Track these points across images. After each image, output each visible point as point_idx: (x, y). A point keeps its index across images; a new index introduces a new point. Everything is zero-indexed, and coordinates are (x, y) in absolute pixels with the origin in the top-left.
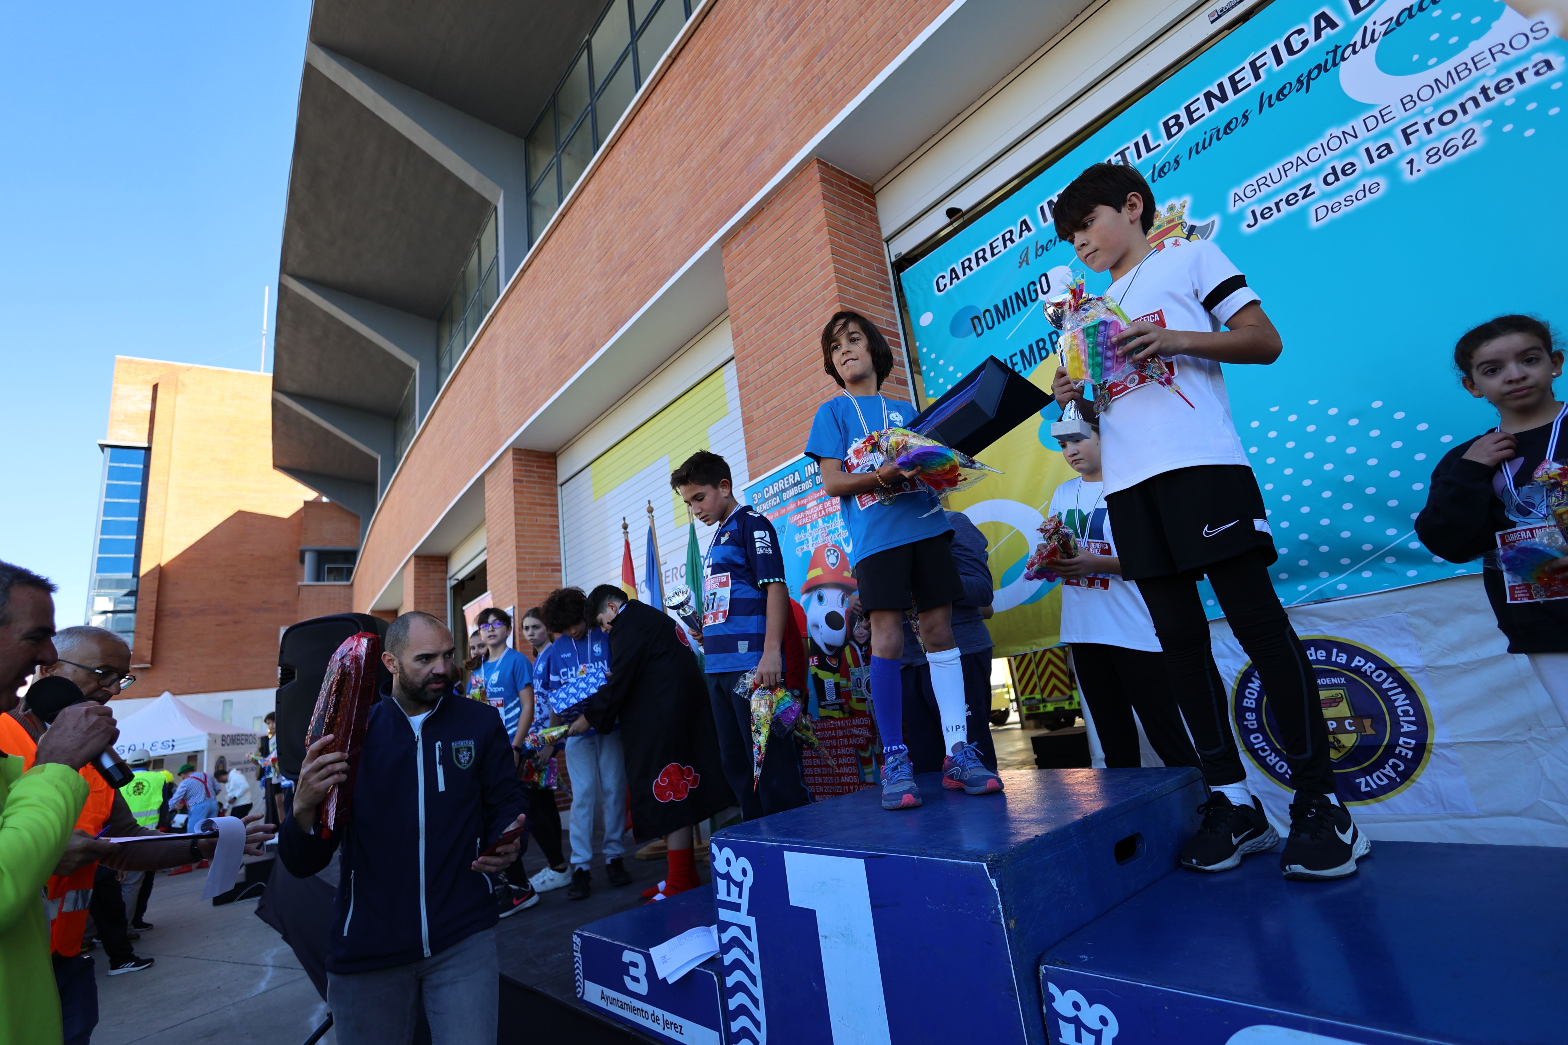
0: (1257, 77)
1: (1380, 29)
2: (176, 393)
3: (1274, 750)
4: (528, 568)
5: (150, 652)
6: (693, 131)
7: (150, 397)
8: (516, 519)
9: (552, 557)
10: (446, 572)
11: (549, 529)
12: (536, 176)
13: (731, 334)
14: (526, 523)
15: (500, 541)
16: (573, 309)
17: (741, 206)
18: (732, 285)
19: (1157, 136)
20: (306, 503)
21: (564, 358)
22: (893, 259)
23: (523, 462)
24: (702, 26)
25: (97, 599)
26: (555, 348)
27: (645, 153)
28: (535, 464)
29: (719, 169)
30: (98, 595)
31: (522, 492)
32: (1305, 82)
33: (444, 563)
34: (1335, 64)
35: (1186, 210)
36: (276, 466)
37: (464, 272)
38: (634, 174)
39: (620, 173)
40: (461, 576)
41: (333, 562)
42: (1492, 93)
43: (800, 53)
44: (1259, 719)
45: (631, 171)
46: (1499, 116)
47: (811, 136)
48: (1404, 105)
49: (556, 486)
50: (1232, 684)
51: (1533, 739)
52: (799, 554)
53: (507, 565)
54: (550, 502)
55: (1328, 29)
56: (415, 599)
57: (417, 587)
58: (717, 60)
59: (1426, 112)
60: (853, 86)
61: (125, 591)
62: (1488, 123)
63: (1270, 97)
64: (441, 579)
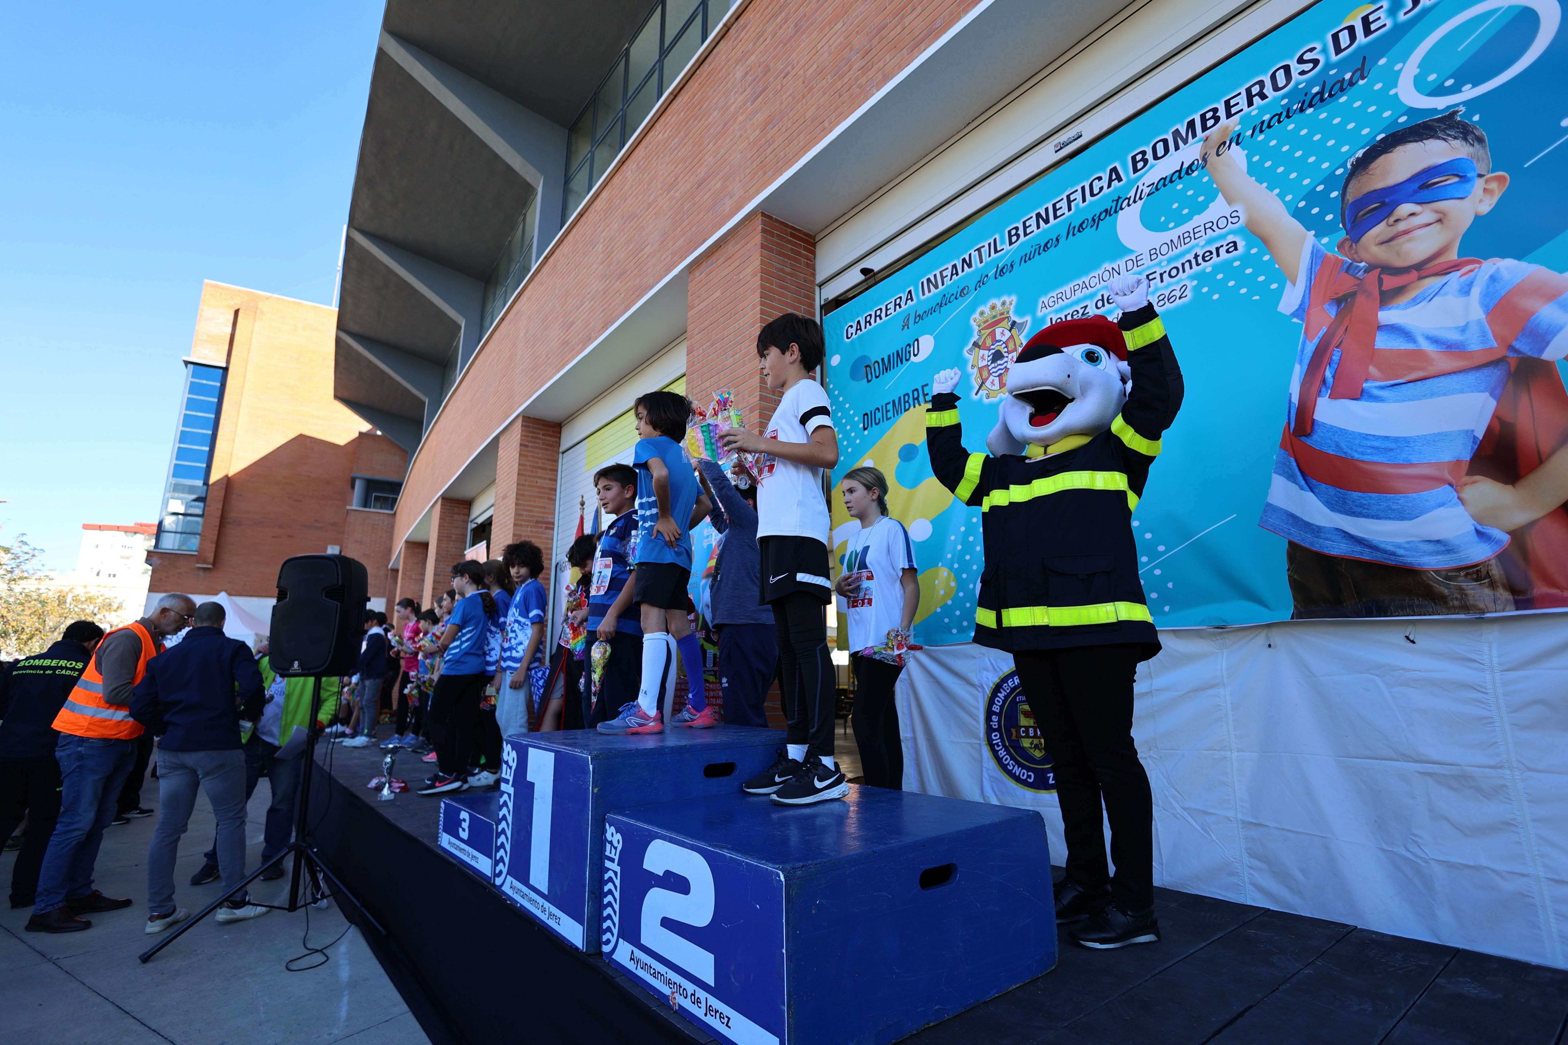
0: (1070, 209)
1: (1147, 190)
2: (255, 319)
3: (1004, 746)
4: (524, 523)
5: (212, 554)
6: (680, 166)
7: (231, 321)
8: (518, 479)
9: (547, 516)
10: (469, 515)
11: (547, 491)
12: (575, 165)
13: (686, 350)
14: (527, 483)
15: (505, 497)
16: (578, 302)
17: (704, 241)
18: (692, 308)
19: (1003, 242)
20: (360, 433)
21: (568, 344)
22: (823, 303)
23: (531, 429)
24: (698, 72)
25: (171, 501)
26: (562, 334)
27: (646, 175)
28: (541, 432)
29: (694, 204)
30: (173, 498)
31: (527, 456)
32: (1097, 221)
33: (468, 507)
34: (1116, 212)
35: (1012, 307)
36: (337, 397)
37: (510, 241)
38: (636, 192)
39: (626, 187)
40: (480, 520)
41: (381, 491)
42: (1200, 259)
43: (760, 117)
44: (999, 722)
45: (634, 188)
46: (1201, 278)
47: (758, 192)
48: (1151, 255)
49: (558, 453)
50: (988, 692)
51: (1150, 757)
52: (705, 545)
53: (507, 518)
54: (551, 467)
55: (1116, 181)
56: (439, 536)
57: (441, 526)
58: (705, 106)
59: (1163, 264)
60: (790, 158)
61: (194, 497)
62: (1195, 283)
63: (1074, 227)
64: (463, 521)
